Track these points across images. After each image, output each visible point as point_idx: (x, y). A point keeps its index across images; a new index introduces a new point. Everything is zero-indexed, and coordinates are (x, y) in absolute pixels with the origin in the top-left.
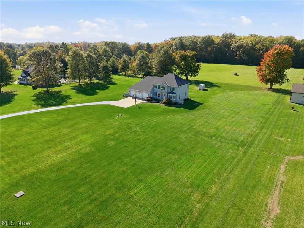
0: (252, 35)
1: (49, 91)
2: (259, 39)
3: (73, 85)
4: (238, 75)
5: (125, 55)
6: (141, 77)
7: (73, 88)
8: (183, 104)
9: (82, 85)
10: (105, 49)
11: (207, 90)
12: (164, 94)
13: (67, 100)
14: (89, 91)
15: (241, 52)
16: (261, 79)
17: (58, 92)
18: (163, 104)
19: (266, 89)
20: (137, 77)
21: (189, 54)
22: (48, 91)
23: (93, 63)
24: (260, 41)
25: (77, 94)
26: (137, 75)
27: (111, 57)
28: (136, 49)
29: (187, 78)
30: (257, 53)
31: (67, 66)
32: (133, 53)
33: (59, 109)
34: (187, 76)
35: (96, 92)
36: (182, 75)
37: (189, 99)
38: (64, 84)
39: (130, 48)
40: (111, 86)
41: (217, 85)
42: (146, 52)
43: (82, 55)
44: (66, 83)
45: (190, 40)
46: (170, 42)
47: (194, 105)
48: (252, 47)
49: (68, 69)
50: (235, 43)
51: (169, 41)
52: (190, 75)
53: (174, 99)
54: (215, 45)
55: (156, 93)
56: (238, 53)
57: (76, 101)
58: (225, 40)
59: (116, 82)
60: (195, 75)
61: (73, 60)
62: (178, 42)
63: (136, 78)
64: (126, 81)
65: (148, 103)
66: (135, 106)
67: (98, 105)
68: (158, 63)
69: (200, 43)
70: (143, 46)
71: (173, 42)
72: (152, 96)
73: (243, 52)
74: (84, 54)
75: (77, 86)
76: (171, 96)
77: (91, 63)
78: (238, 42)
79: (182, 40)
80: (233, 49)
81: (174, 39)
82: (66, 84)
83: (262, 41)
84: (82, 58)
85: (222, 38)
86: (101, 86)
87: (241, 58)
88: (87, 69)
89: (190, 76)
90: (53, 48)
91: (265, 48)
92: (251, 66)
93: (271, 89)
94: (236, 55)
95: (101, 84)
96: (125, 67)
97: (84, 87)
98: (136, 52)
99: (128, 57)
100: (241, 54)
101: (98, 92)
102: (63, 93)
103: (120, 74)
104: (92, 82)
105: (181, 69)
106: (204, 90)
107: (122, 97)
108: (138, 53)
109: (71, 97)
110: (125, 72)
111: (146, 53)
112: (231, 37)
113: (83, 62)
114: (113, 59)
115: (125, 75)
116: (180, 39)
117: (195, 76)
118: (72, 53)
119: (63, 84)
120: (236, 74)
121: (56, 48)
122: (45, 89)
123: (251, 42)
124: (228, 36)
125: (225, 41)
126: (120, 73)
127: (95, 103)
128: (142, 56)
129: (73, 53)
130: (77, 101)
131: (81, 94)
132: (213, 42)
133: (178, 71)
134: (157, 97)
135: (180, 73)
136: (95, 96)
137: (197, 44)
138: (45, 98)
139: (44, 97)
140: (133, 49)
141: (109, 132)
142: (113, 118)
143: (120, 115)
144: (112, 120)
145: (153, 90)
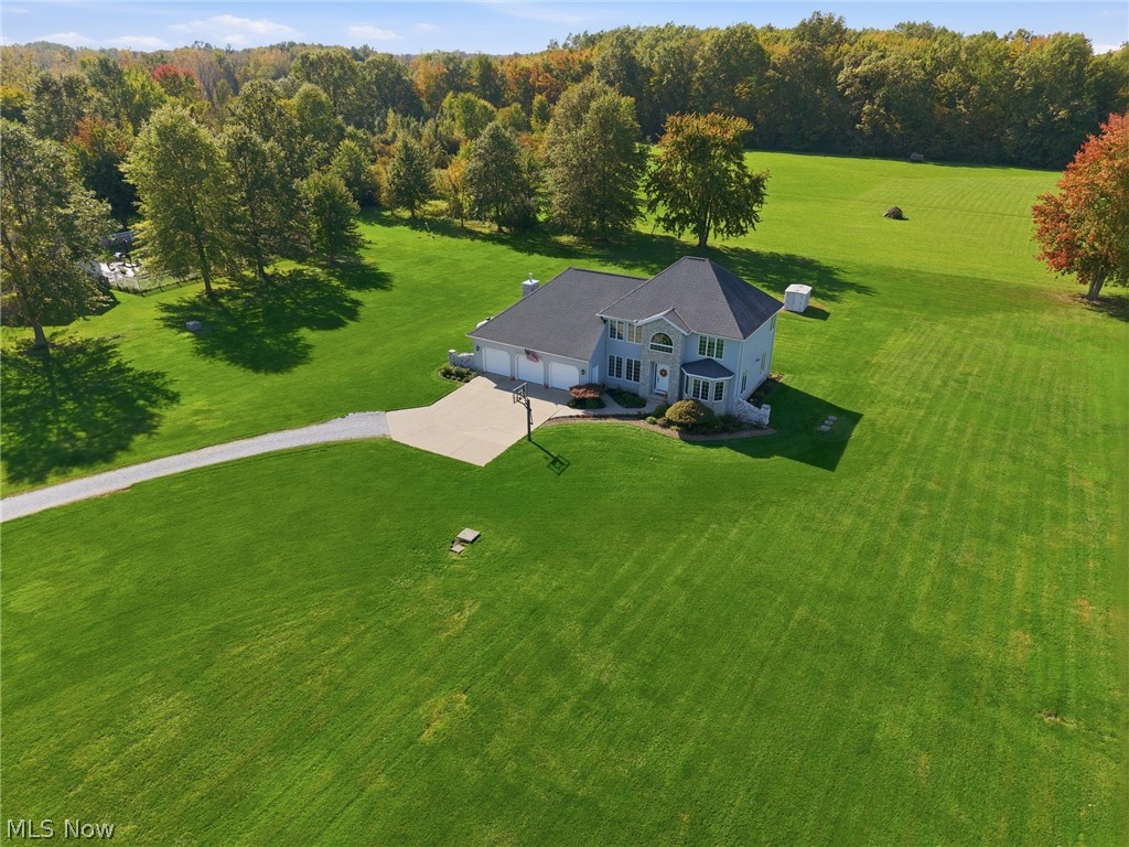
0: (911, 26)
1: (53, 346)
2: (951, 46)
3: (171, 298)
4: (905, 215)
5: (391, 114)
6: (487, 231)
7: (178, 318)
8: (767, 422)
9: (222, 293)
10: (307, 96)
11: (823, 315)
12: (660, 367)
13: (156, 411)
14: (264, 335)
15: (877, 101)
16: (1052, 256)
17: (101, 351)
18: (664, 426)
19: (1074, 297)
20: (473, 235)
21: (716, 131)
22: (40, 348)
23: (268, 181)
24: (955, 55)
25: (203, 364)
26: (469, 224)
27: (341, 135)
28: (438, 86)
29: (703, 238)
30: (941, 110)
31: (135, 203)
32: (426, 107)
33: (114, 496)
34: (702, 231)
35: (298, 339)
36: (682, 228)
37: (773, 380)
38: (126, 290)
39: (411, 81)
40: (368, 298)
41: (849, 278)
42: (486, 103)
43: (208, 148)
44: (137, 287)
45: (665, 49)
46: (576, 56)
47: (824, 428)
48: (924, 82)
49: (140, 218)
50: (857, 64)
51: (571, 51)
52: (722, 231)
53: (718, 396)
54: (771, 72)
55: (620, 361)
56: (866, 108)
57: (199, 421)
58: (812, 49)
59: (383, 269)
60: (739, 226)
61: (160, 176)
62: (614, 56)
63: (466, 241)
64: (428, 261)
65: (588, 421)
66: (526, 453)
67: (325, 449)
68: (571, 169)
69: (707, 60)
70: (464, 71)
71: (587, 52)
72: (596, 380)
73: (887, 104)
74: (217, 140)
75: (194, 306)
76: (706, 386)
77: (258, 184)
78: (866, 61)
79: (628, 48)
80: (844, 90)
81: (591, 41)
82: (135, 292)
83: (963, 56)
84: (210, 160)
85: (797, 42)
86: (315, 302)
87: (875, 126)
88: (240, 220)
89: (719, 235)
90: (58, 92)
91: (977, 87)
92: (919, 162)
93: (1095, 300)
94: (859, 114)
95: (313, 282)
96: (413, 188)
97: (230, 305)
98: (436, 98)
99: (409, 124)
100: (877, 112)
101: (309, 347)
102: (129, 355)
103: (389, 213)
104: (265, 275)
105: (677, 200)
106: (810, 312)
107: (437, 375)
108: (446, 102)
109: (172, 388)
110: (411, 206)
111: (485, 107)
112: (832, 34)
113: (217, 181)
114: (352, 144)
115: (416, 223)
116: (623, 40)
117: (743, 233)
118: (154, 139)
119: (120, 289)
120: (897, 215)
121: (72, 93)
122: (29, 334)
123: (918, 58)
124: (822, 32)
125: (809, 55)
126: (386, 209)
127: (305, 431)
128: (491, 136)
129: (159, 134)
130: (211, 424)
131: (222, 365)
132: (759, 57)
133: (662, 211)
134: (624, 382)
135: (674, 220)
136: (300, 372)
137: (693, 66)
138: (27, 398)
139: (23, 392)
140: (422, 87)
141: (443, 713)
142: (435, 564)
143: (468, 534)
144: (432, 584)
145: (604, 346)
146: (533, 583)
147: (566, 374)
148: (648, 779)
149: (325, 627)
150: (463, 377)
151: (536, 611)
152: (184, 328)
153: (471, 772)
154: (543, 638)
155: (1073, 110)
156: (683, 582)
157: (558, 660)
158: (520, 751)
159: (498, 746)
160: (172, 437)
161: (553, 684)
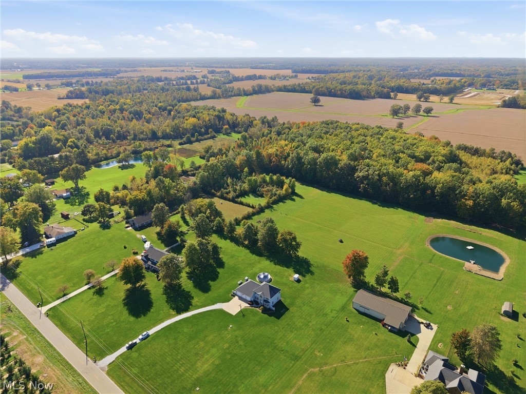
3: (187, 270)
4: (343, 241)
6: (246, 243)
7: (189, 277)
8: (274, 310)
11: (300, 282)
12: (261, 300)
13: (191, 301)
14: (203, 282)
15: (365, 184)
18: (260, 310)
20: (243, 245)
24: (387, 172)
25: (195, 290)
28: (243, 163)
33: (190, 317)
35: (209, 284)
37: (280, 300)
39: (235, 163)
41: (312, 269)
45: (309, 158)
47: (282, 311)
50: (360, 171)
55: (256, 297)
57: (198, 304)
58: (349, 164)
59: (224, 260)
63: (241, 248)
64: (233, 257)
65: (250, 307)
66: (240, 313)
67: (214, 310)
70: (251, 156)
72: (252, 300)
73: (368, 185)
76: (266, 304)
78: (363, 171)
80: (357, 178)
87: (365, 190)
92: (375, 203)
94: (360, 187)
98: (242, 167)
100: (365, 187)
101: (211, 286)
102: (184, 287)
107: (230, 295)
109: (192, 295)
125: (348, 166)
131: (198, 290)
134: (257, 300)
136: (210, 293)
137: (316, 164)
139: (172, 295)
140: (239, 164)
141: (226, 346)
142: (227, 330)
143: (231, 326)
144: (226, 332)
145: (254, 295)
146: (237, 333)
147: (249, 299)
148: (242, 353)
149: (215, 336)
150: (234, 296)
151: (236, 336)
152: (191, 280)
153: (228, 351)
154: (236, 340)
155: (414, 195)
156: (253, 335)
157: (237, 342)
158: (232, 350)
159: (230, 349)
160: (195, 306)
161: (236, 344)
